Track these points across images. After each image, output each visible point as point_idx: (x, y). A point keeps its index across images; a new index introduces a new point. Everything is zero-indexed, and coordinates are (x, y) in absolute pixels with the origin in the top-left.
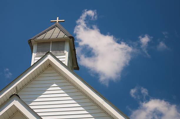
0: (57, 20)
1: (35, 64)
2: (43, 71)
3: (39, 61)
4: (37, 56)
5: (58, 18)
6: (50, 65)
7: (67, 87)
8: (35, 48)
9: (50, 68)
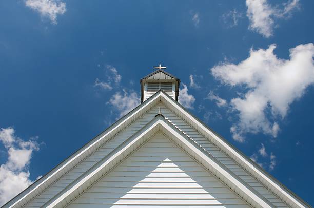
0: (160, 67)
1: (148, 100)
2: (155, 106)
3: (151, 98)
4: (148, 94)
5: (160, 65)
6: (160, 101)
7: (174, 118)
8: (146, 87)
9: (160, 104)
